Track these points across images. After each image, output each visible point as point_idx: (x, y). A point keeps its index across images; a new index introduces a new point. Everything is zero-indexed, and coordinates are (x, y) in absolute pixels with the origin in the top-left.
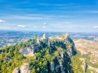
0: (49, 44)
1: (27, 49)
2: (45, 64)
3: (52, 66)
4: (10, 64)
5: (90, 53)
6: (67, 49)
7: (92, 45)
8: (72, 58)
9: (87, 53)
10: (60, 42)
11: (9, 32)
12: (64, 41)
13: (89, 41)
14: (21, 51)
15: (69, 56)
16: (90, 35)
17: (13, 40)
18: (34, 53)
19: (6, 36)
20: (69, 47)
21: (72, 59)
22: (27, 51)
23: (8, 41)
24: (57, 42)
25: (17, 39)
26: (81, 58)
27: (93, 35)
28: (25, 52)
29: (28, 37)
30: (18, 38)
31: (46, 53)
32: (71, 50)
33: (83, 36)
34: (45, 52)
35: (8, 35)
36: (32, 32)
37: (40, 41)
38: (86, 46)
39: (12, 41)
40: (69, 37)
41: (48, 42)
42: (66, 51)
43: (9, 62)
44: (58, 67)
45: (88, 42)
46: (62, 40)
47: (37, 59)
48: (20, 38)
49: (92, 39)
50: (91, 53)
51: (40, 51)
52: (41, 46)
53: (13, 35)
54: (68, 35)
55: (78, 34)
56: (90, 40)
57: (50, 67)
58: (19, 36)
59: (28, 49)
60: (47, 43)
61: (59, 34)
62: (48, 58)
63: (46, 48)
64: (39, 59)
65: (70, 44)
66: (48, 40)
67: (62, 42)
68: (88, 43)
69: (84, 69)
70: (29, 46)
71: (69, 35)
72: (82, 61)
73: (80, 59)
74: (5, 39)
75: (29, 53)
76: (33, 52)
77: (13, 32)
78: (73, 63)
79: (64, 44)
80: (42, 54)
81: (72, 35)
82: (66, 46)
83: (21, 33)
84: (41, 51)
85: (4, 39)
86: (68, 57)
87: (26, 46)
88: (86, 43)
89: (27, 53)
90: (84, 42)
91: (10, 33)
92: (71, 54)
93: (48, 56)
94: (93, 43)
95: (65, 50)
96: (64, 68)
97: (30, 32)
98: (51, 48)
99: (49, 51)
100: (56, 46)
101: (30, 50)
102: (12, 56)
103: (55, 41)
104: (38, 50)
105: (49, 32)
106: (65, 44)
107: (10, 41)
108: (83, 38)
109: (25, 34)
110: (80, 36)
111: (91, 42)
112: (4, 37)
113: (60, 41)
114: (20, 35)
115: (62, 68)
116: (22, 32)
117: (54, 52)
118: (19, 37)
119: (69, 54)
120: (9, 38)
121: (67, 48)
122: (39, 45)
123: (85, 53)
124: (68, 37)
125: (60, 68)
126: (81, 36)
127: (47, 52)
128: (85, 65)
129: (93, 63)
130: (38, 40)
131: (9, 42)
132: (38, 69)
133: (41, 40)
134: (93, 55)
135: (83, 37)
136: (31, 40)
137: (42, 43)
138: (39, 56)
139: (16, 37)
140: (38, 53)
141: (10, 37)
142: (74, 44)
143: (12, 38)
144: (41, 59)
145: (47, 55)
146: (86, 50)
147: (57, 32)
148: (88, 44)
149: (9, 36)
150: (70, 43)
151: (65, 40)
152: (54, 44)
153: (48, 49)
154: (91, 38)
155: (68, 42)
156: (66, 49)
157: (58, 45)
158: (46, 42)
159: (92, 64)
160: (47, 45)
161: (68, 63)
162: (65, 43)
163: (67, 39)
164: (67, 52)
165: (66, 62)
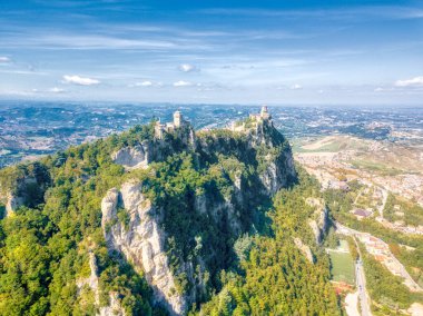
0: (192, 141)
1: (132, 150)
2: (179, 189)
3: (199, 201)
4: (93, 187)
5: (356, 186)
6: (261, 166)
7: (378, 156)
8: (277, 196)
9: (343, 184)
10: (232, 140)
11: (27, 106)
12: (250, 138)
13: (367, 141)
14: (114, 155)
15: (265, 189)
16: (375, 116)
17: (49, 140)
18: (149, 162)
19: (15, 124)
20: (268, 157)
21: (277, 199)
22: (131, 158)
23: (27, 148)
24: (221, 141)
25: (65, 139)
26: (309, 198)
27: (391, 116)
28: (126, 160)
29: (109, 127)
30: (68, 132)
31: (182, 166)
32: (273, 168)
33: (344, 122)
34: (180, 162)
35: (22, 119)
36: (129, 106)
37: (164, 131)
38: (350, 160)
39: (46, 148)
40: (270, 125)
41: (188, 137)
42: (256, 173)
43: (88, 182)
44: (220, 208)
45: (363, 145)
46: (243, 135)
47: (158, 175)
48: (77, 133)
49: (383, 134)
50: (360, 187)
51: (165, 160)
52: (167, 147)
53: (44, 121)
54: (267, 116)
55: (327, 113)
56: (374, 138)
57: (193, 202)
58: (70, 124)
59: (134, 152)
60: (185, 139)
61: (243, 115)
62: (188, 179)
63: (184, 152)
64: (163, 177)
65: (273, 149)
66: (188, 131)
67: (240, 141)
68: (361, 149)
69: (316, 233)
70: (135, 143)
71: (270, 118)
72: (315, 208)
73: (306, 201)
74: (13, 138)
75: (136, 163)
76: (146, 161)
77: (44, 109)
78: (279, 212)
79: (249, 147)
80: (171, 166)
81: (302, 117)
82: (258, 156)
83: (79, 111)
84: (169, 158)
85: (8, 137)
86: (263, 192)
87: (128, 142)
88: (352, 152)
89: (131, 162)
90: (344, 147)
91: (29, 111)
92: (275, 184)
93: (187, 173)
94: (382, 150)
95: (251, 170)
96: (238, 213)
97: (117, 108)
98: (198, 154)
99: (192, 162)
100: (217, 154)
101: (139, 153)
102: (95, 169)
103: (214, 136)
104: (160, 157)
105: (202, 105)
106: (253, 150)
107: (33, 146)
108: (343, 131)
109: (96, 115)
110: (336, 120)
111: (374, 145)
112: (8, 129)
113: (233, 136)
114: (78, 121)
115: (232, 211)
116: (84, 108)
117: (208, 167)
118: (74, 130)
119: (268, 182)
120: (30, 133)
121: (259, 161)
122: (163, 145)
123: (336, 185)
124: (265, 122)
125: (225, 211)
126: (339, 124)
127: (187, 162)
128: (322, 221)
129: (360, 218)
130: (158, 129)
131: (30, 152)
132: (162, 195)
133: (166, 130)
134: (367, 191)
135: (348, 124)
136: (138, 129)
137: (169, 137)
138: (164, 171)
139: (60, 130)
140: (160, 164)
141: (31, 128)
142: (288, 149)
143: (43, 133)
144: (169, 177)
145: (186, 171)
146: (342, 174)
147: (235, 106)
148: (358, 155)
149: (30, 124)
150: (271, 144)
151: (253, 133)
152: (212, 147)
153: (190, 156)
154: (377, 128)
155: (264, 142)
156: (256, 164)
157: (227, 149)
158: (182, 137)
159: (355, 220)
160: (185, 146)
161: (259, 208)
162: (253, 145)
163: (260, 132)
164: (261, 177)
165: (252, 203)
